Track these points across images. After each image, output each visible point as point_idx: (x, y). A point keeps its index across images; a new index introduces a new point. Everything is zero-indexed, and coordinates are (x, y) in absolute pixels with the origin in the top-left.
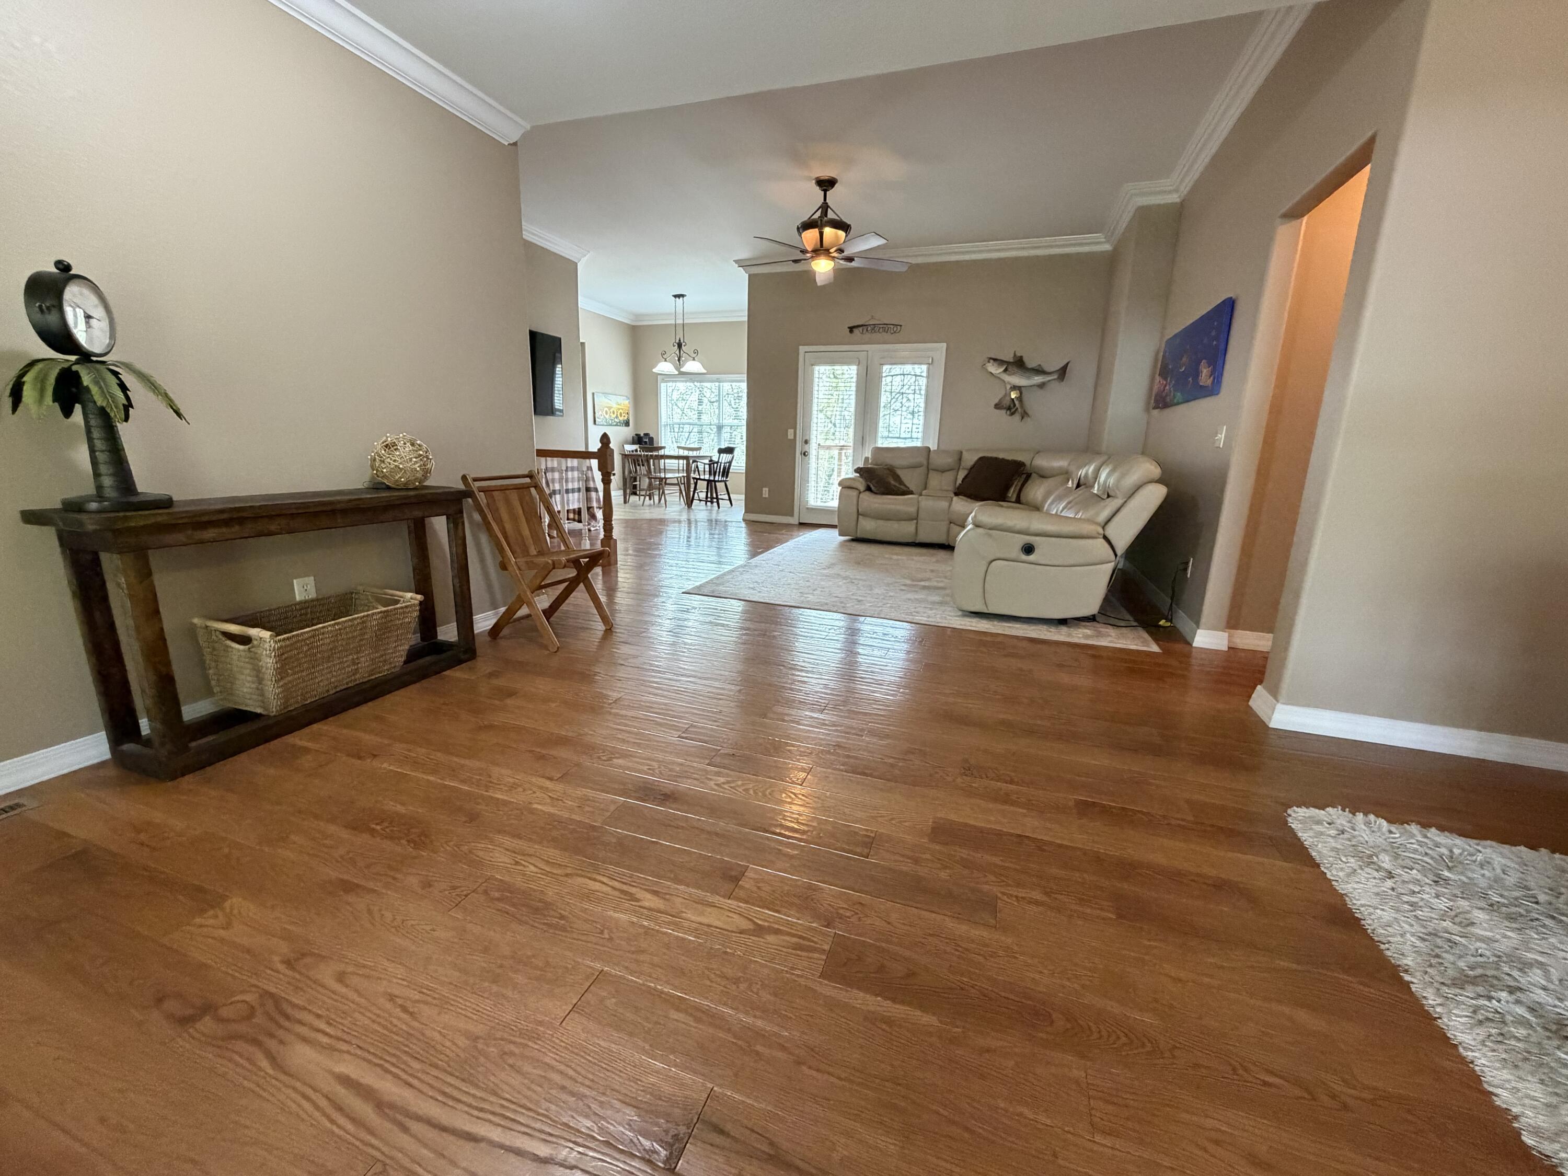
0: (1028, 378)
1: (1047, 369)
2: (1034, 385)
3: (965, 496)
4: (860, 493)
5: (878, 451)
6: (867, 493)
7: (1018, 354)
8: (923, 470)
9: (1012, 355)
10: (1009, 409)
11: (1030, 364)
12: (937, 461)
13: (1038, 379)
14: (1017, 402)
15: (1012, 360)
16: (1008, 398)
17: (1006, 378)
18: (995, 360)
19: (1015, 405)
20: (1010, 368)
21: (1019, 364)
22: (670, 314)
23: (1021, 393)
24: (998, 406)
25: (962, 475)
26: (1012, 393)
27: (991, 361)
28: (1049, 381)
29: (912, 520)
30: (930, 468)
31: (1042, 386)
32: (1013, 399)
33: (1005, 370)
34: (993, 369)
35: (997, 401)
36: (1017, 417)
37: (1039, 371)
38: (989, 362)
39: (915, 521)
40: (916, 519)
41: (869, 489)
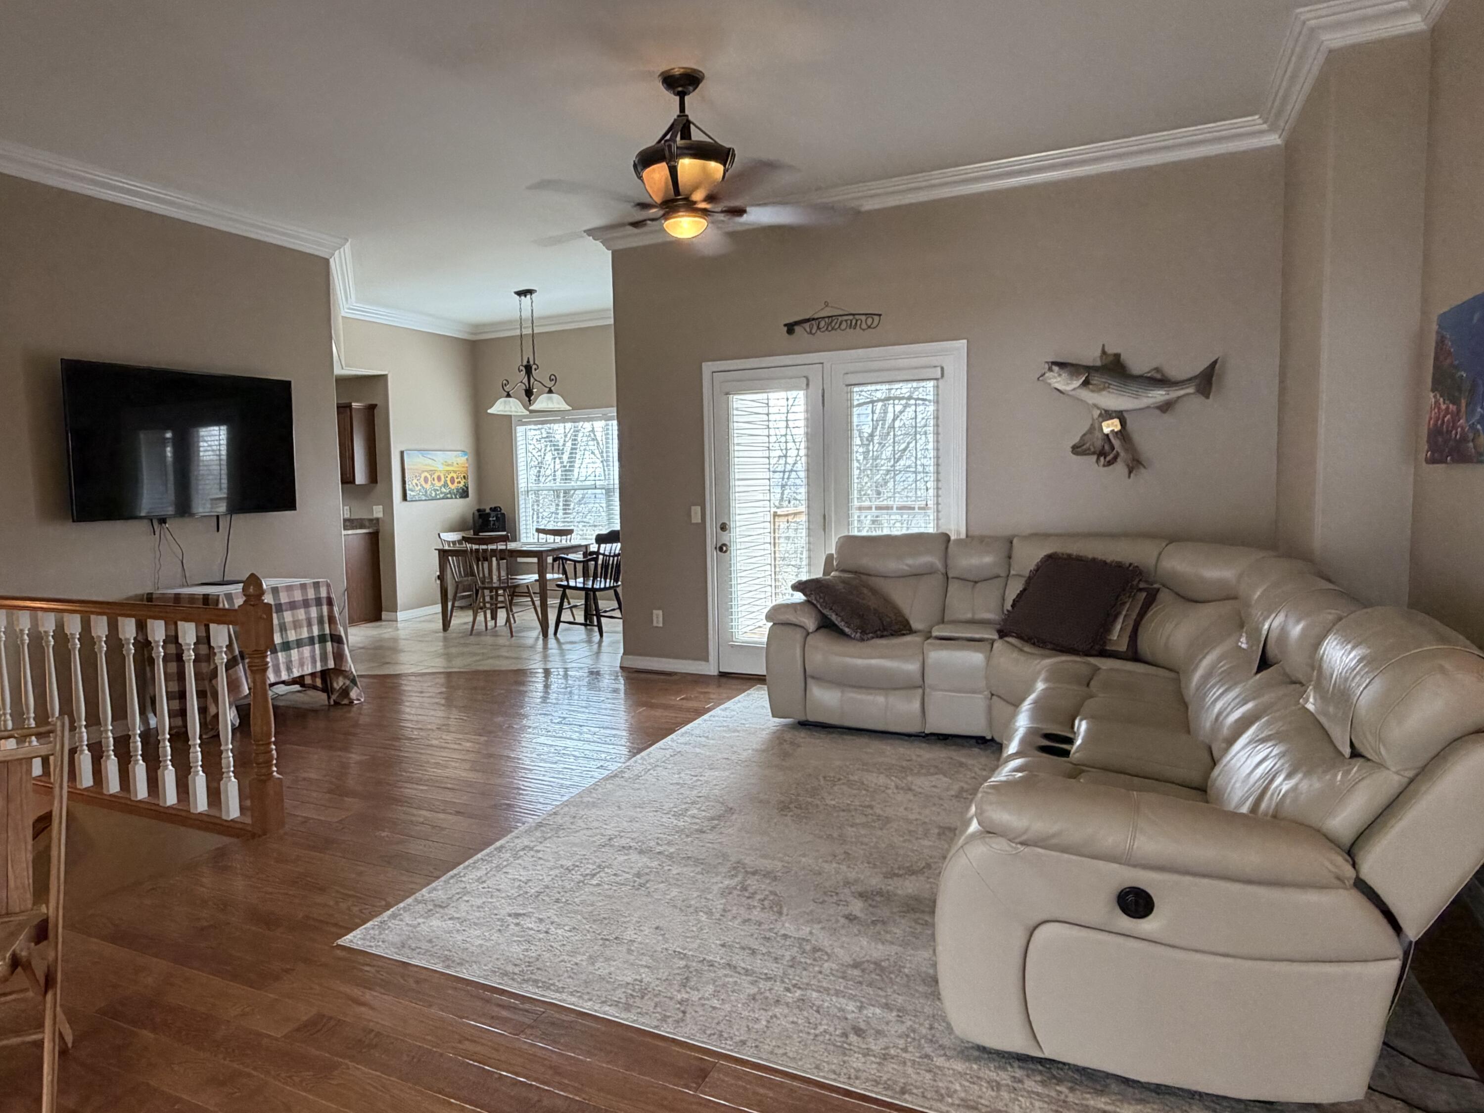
0: (1137, 397)
1: (1174, 375)
2: (1148, 407)
3: (1019, 637)
4: (808, 634)
5: (850, 543)
6: (825, 632)
7: (1111, 350)
8: (936, 581)
9: (1098, 353)
10: (1101, 454)
11: (1138, 365)
12: (964, 562)
13: (1159, 395)
14: (1116, 443)
15: (1098, 363)
16: (1097, 434)
17: (1090, 397)
18: (1062, 365)
19: (1112, 448)
20: (1096, 380)
21: (1113, 369)
22: (516, 321)
23: (1123, 423)
24: (1077, 449)
25: (1014, 589)
26: (1104, 424)
27: (1056, 368)
28: (1179, 398)
29: (914, 689)
30: (950, 575)
31: (1165, 407)
32: (1107, 435)
33: (1086, 383)
34: (1060, 381)
35: (1076, 440)
36: (1120, 468)
37: (1159, 380)
38: (1050, 370)
39: (920, 691)
40: (922, 687)
41: (826, 624)
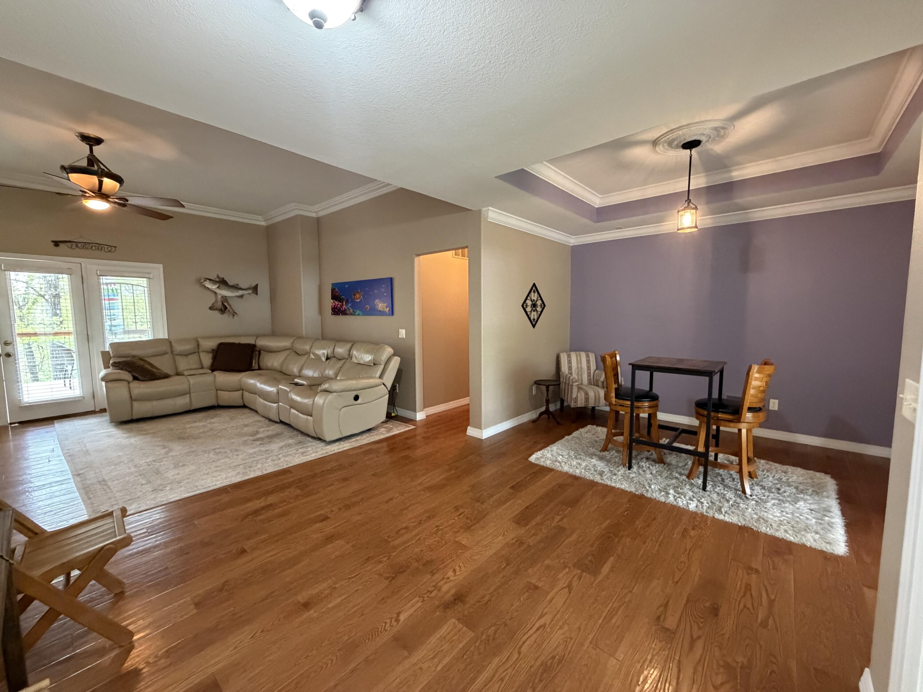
0: (232, 292)
1: (242, 286)
2: (236, 296)
3: (221, 370)
4: (129, 383)
6: (136, 382)
7: (221, 276)
8: (169, 356)
10: (221, 310)
12: (178, 348)
13: (239, 293)
16: (218, 304)
17: (218, 291)
18: (210, 280)
19: (226, 308)
20: (219, 285)
21: (223, 283)
24: (211, 308)
25: (205, 356)
27: (208, 281)
28: (247, 294)
29: (186, 394)
30: (175, 353)
31: (242, 296)
32: (225, 304)
33: (217, 287)
34: (210, 285)
35: (210, 305)
36: (227, 315)
38: (206, 281)
39: (188, 395)
40: (190, 393)
41: (135, 378)
